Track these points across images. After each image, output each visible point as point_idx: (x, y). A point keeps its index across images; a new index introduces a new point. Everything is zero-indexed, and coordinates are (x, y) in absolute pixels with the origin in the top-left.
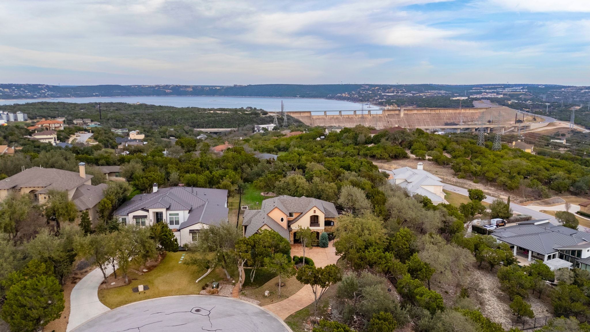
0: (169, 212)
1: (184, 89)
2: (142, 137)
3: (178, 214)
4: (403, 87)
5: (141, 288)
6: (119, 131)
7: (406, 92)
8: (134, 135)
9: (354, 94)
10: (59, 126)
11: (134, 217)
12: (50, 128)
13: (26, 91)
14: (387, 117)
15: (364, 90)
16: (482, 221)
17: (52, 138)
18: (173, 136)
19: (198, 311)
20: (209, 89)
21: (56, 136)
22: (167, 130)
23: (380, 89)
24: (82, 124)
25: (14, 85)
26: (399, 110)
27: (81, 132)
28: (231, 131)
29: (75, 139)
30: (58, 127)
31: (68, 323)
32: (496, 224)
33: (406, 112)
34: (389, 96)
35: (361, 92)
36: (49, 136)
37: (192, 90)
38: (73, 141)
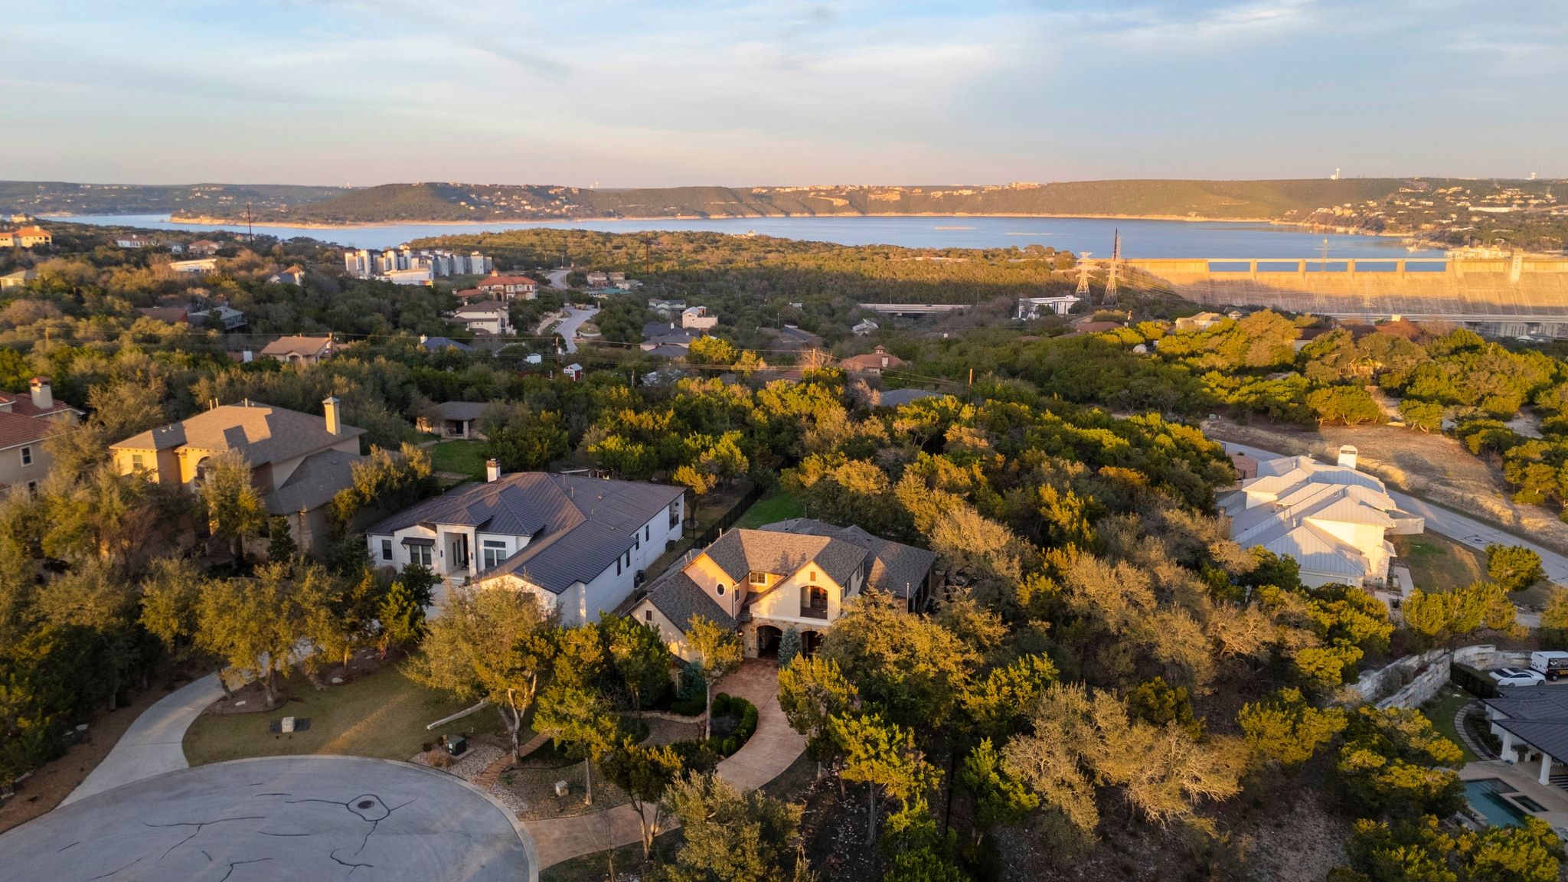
0: (484, 537)
1: (878, 197)
2: (711, 322)
3: (503, 545)
4: (1549, 189)
5: (287, 725)
6: (663, 305)
7: (1554, 204)
8: (693, 318)
9: (1372, 210)
10: (526, 289)
11: (407, 541)
12: (505, 293)
13: (524, 202)
14: (1459, 282)
15: (1408, 196)
16: (1501, 654)
17: (495, 320)
18: (793, 323)
19: (365, 805)
20: (944, 195)
21: (506, 315)
22: (785, 304)
23: (1463, 193)
24: (605, 285)
25: (501, 188)
26: (1509, 260)
27: (578, 306)
28: (953, 311)
29: (557, 322)
30: (524, 293)
31: (79, 783)
32: (1544, 671)
33: (1530, 267)
34: (1492, 215)
35: (1397, 203)
36: (490, 315)
37: (898, 198)
38: (550, 326)
